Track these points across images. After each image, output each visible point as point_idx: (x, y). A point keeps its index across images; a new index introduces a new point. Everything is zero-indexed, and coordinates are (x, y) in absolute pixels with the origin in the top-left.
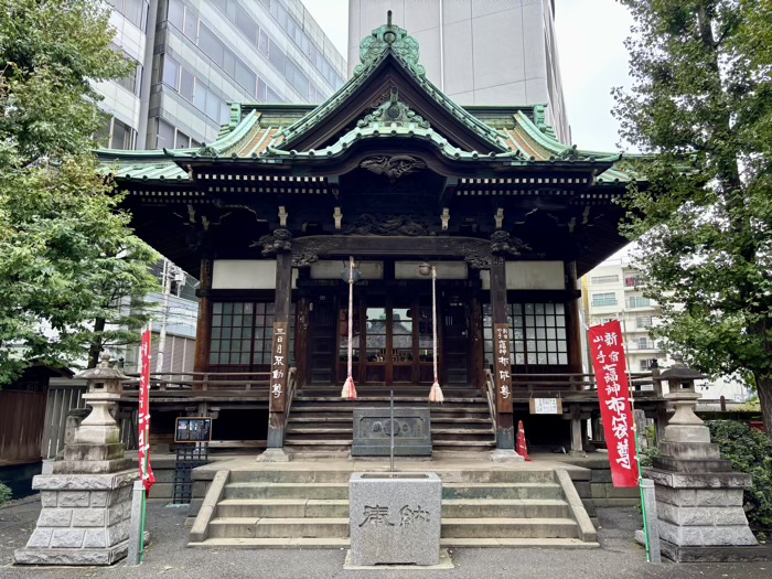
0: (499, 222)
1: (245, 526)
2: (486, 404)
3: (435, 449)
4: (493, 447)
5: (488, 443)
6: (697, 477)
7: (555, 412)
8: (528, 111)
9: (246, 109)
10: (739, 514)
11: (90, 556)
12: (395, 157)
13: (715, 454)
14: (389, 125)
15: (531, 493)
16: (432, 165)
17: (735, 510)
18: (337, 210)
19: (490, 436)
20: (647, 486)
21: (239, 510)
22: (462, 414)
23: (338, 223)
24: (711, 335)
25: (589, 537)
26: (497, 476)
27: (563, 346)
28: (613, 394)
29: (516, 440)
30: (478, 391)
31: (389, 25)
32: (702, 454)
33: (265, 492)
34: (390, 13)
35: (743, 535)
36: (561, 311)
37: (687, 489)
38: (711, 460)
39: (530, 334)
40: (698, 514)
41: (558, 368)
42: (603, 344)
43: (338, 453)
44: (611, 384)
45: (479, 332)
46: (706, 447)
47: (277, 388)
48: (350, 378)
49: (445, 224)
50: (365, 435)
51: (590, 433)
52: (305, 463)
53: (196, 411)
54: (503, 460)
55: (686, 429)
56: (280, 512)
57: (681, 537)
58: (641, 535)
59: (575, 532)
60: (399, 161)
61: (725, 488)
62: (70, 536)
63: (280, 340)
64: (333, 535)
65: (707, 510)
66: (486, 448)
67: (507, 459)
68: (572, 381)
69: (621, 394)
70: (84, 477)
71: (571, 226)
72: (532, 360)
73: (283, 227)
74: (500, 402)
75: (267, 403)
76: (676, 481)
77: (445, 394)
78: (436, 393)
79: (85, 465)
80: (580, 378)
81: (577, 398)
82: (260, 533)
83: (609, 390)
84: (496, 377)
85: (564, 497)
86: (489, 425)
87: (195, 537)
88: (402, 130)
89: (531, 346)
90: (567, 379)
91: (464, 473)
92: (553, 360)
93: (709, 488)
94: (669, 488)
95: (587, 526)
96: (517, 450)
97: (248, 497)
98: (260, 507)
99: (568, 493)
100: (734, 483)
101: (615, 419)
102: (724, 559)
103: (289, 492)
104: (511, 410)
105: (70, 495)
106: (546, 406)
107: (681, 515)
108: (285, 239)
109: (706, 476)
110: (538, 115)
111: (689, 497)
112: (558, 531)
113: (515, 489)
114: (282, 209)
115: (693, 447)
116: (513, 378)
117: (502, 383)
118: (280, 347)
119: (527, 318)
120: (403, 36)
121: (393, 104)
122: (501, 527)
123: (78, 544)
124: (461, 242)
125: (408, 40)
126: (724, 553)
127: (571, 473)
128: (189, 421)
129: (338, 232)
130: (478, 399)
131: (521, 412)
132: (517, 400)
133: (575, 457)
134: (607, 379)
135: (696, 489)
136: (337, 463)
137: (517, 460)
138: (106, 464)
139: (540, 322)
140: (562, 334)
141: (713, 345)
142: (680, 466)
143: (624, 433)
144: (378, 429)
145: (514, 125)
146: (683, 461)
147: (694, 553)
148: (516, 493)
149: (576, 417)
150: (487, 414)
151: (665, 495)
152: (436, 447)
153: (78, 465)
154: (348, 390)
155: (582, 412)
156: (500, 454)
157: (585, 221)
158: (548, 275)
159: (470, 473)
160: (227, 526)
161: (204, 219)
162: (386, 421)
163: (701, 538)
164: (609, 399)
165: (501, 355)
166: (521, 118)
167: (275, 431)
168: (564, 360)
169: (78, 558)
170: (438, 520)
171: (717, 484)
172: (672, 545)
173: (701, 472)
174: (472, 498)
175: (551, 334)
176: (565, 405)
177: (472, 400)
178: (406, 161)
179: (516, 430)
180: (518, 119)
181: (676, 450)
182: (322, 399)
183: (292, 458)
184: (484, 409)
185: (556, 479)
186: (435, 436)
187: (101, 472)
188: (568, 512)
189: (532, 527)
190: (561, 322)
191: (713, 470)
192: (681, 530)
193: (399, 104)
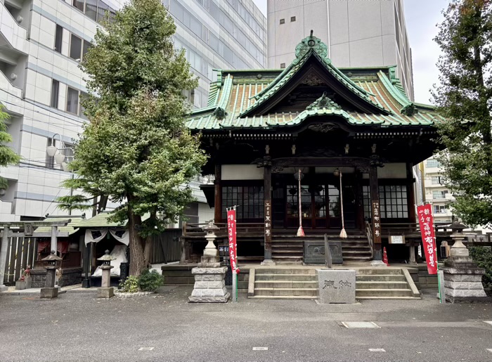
0: (374, 150)
1: (269, 291)
2: (367, 239)
3: (343, 260)
4: (371, 260)
5: (368, 258)
6: (462, 269)
7: (401, 242)
8: (386, 71)
9: (225, 74)
10: (480, 285)
11: (218, 299)
12: (325, 124)
13: (470, 260)
14: (321, 108)
15: (391, 279)
16: (342, 127)
17: (478, 283)
18: (294, 146)
19: (369, 255)
20: (440, 273)
21: (264, 285)
22: (354, 244)
23: (294, 152)
24: (472, 209)
25: (416, 295)
26: (375, 272)
27: (406, 208)
28: (428, 235)
29: (383, 257)
30: (361, 232)
31: (311, 37)
32: (465, 260)
33: (272, 278)
34: (312, 31)
35: (481, 293)
36: (405, 189)
37: (457, 274)
38: (469, 263)
39: (388, 202)
40: (462, 285)
41: (403, 220)
42: (423, 213)
43: (296, 262)
44: (427, 231)
45: (361, 201)
46: (467, 257)
47: (268, 232)
48: (301, 227)
49: (347, 151)
50: (310, 254)
51: (420, 254)
52: (282, 266)
53: (222, 242)
54: (377, 265)
55: (459, 250)
56: (281, 286)
57: (454, 293)
58: (438, 295)
59: (411, 294)
60: (326, 126)
61: (473, 274)
62: (208, 292)
63: (268, 209)
64: (306, 295)
65: (466, 283)
66: (367, 260)
67: (379, 265)
68: (410, 227)
69: (431, 235)
70: (212, 269)
71: (410, 144)
72: (389, 215)
73: (267, 155)
74: (375, 238)
75: (263, 238)
76: (452, 271)
77: (347, 234)
78: (343, 234)
79: (210, 264)
80: (415, 225)
81: (412, 236)
82: (276, 294)
83: (426, 233)
84: (372, 226)
85: (406, 280)
86: (369, 249)
87: (251, 294)
88: (329, 112)
89: (389, 208)
90: (407, 226)
91: (360, 270)
92: (400, 215)
93: (466, 274)
94: (450, 274)
95: (416, 291)
96: (383, 261)
97: (265, 280)
98: (273, 283)
99: (407, 278)
100: (477, 272)
101: (428, 246)
102: (472, 302)
103: (283, 278)
104: (380, 242)
105: (207, 276)
106: (397, 240)
107: (454, 285)
108: (269, 161)
109: (465, 269)
110: (391, 74)
111: (458, 277)
112: (403, 293)
113: (384, 277)
114: (267, 147)
115: (461, 257)
116: (381, 226)
117: (376, 229)
118: (268, 212)
119: (387, 194)
120: (319, 42)
121: (324, 98)
122: (378, 292)
123: (212, 295)
124: (355, 160)
125: (321, 45)
126: (472, 300)
127: (409, 270)
128: (224, 247)
129: (293, 156)
130: (362, 236)
131: (385, 242)
132: (384, 236)
133: (412, 264)
134: (425, 229)
135: (461, 274)
136: (298, 266)
137: (383, 265)
138: (219, 264)
139: (394, 195)
140: (405, 202)
141: (474, 213)
142: (455, 265)
143: (432, 252)
144: (317, 251)
145: (377, 80)
146: (456, 263)
147: (459, 300)
148: (384, 279)
149: (412, 245)
150: (367, 244)
151: (448, 277)
152: (344, 260)
153: (208, 264)
154: (300, 233)
155: (415, 242)
156: (375, 263)
157: (418, 142)
158: (397, 171)
159: (363, 270)
160: (262, 291)
161: (217, 144)
162: (320, 247)
163: (463, 294)
164: (426, 237)
165: (376, 216)
166: (382, 75)
167: (268, 252)
168: (406, 215)
169: (214, 300)
170: (354, 289)
171: (470, 272)
172: (451, 297)
173: (464, 267)
174: (364, 281)
175: (399, 202)
176: (406, 239)
177: (359, 237)
178: (330, 125)
179: (383, 252)
180: (380, 76)
181: (454, 259)
182: (284, 236)
183: (276, 264)
184: (366, 241)
185: (402, 273)
186: (344, 255)
187: (217, 267)
188: (408, 286)
189: (392, 292)
190: (405, 195)
191: (469, 267)
192: (454, 291)
193: (326, 98)
